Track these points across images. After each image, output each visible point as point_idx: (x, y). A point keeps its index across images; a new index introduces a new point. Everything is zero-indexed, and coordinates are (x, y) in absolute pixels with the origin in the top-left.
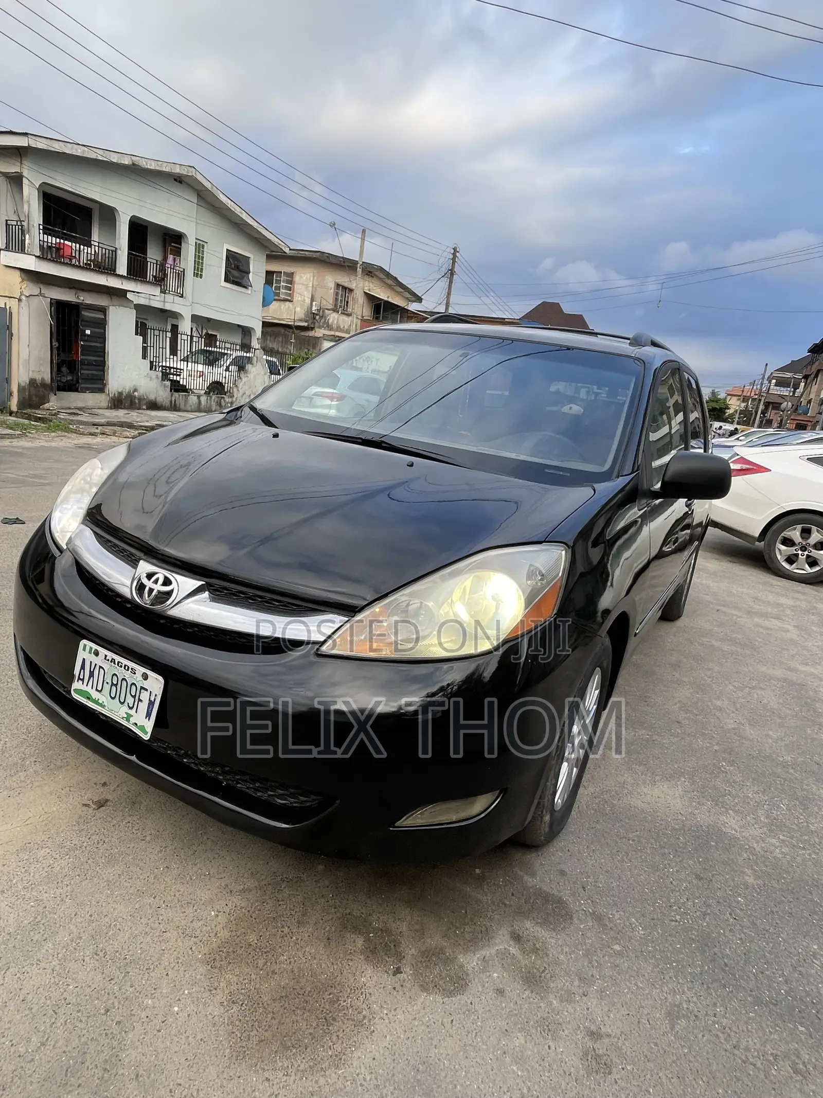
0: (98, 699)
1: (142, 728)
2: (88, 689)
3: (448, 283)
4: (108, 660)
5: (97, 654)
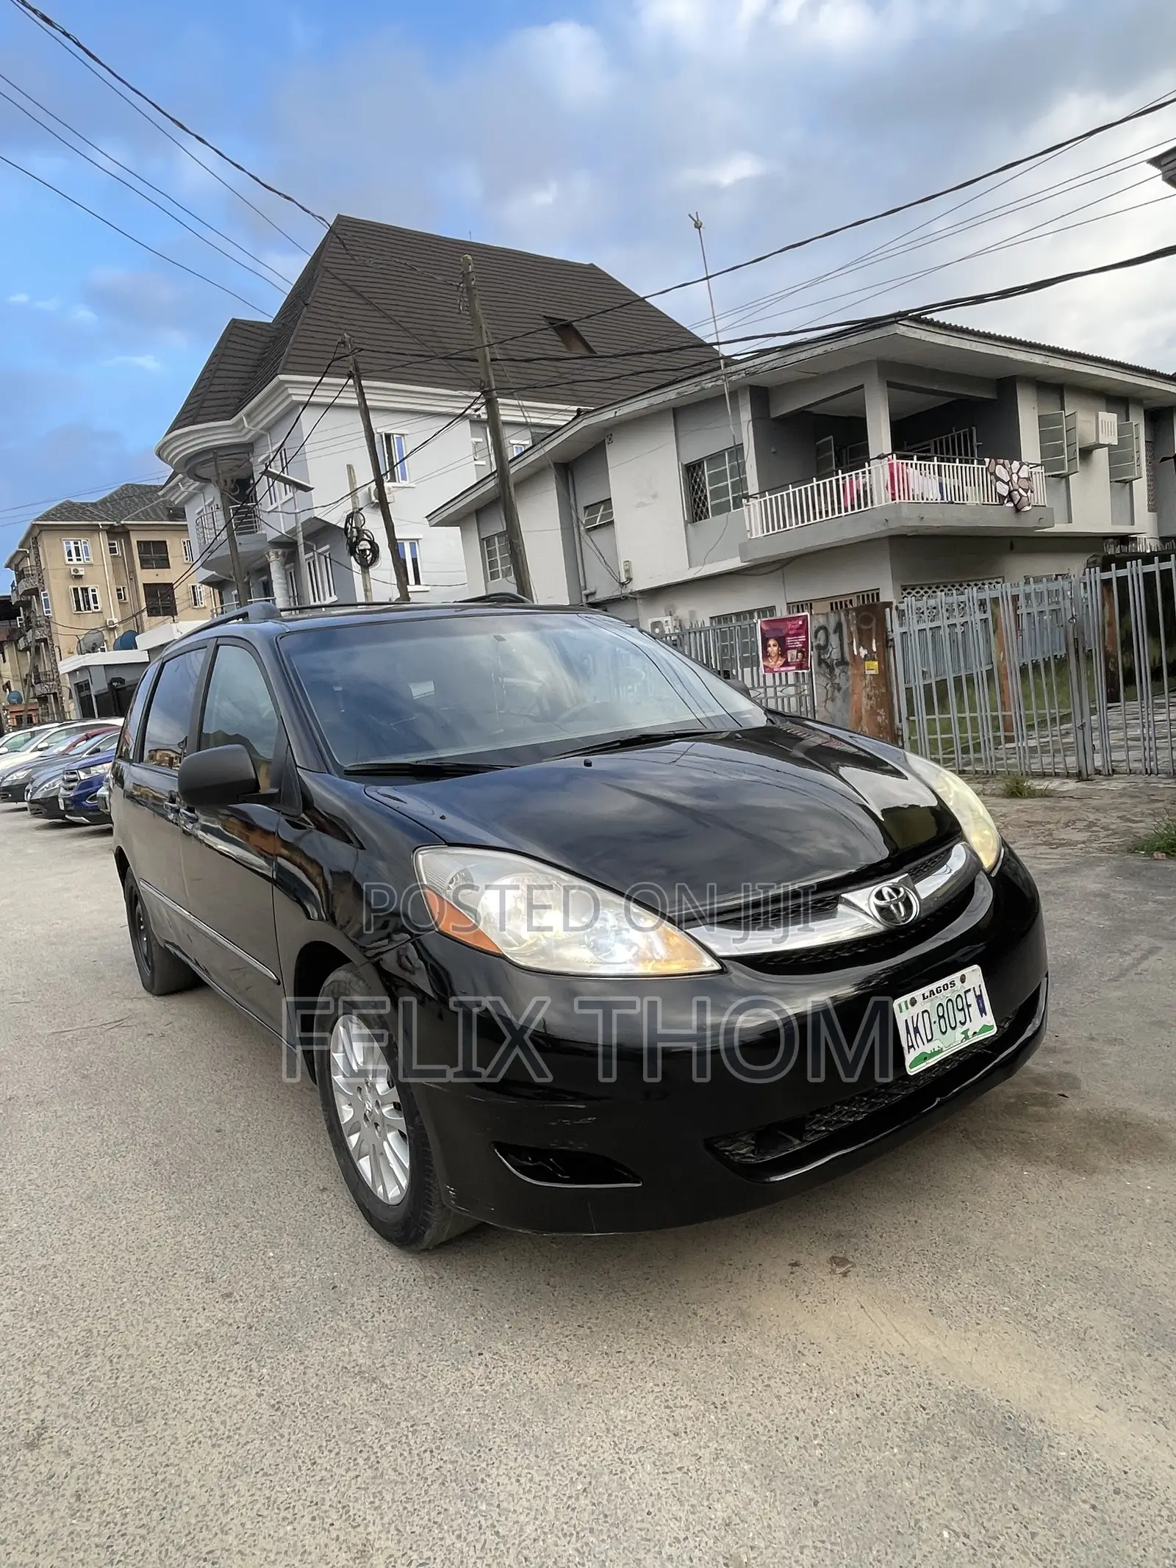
0: (933, 1050)
1: (985, 1028)
2: (921, 1048)
4: (927, 997)
5: (914, 1002)
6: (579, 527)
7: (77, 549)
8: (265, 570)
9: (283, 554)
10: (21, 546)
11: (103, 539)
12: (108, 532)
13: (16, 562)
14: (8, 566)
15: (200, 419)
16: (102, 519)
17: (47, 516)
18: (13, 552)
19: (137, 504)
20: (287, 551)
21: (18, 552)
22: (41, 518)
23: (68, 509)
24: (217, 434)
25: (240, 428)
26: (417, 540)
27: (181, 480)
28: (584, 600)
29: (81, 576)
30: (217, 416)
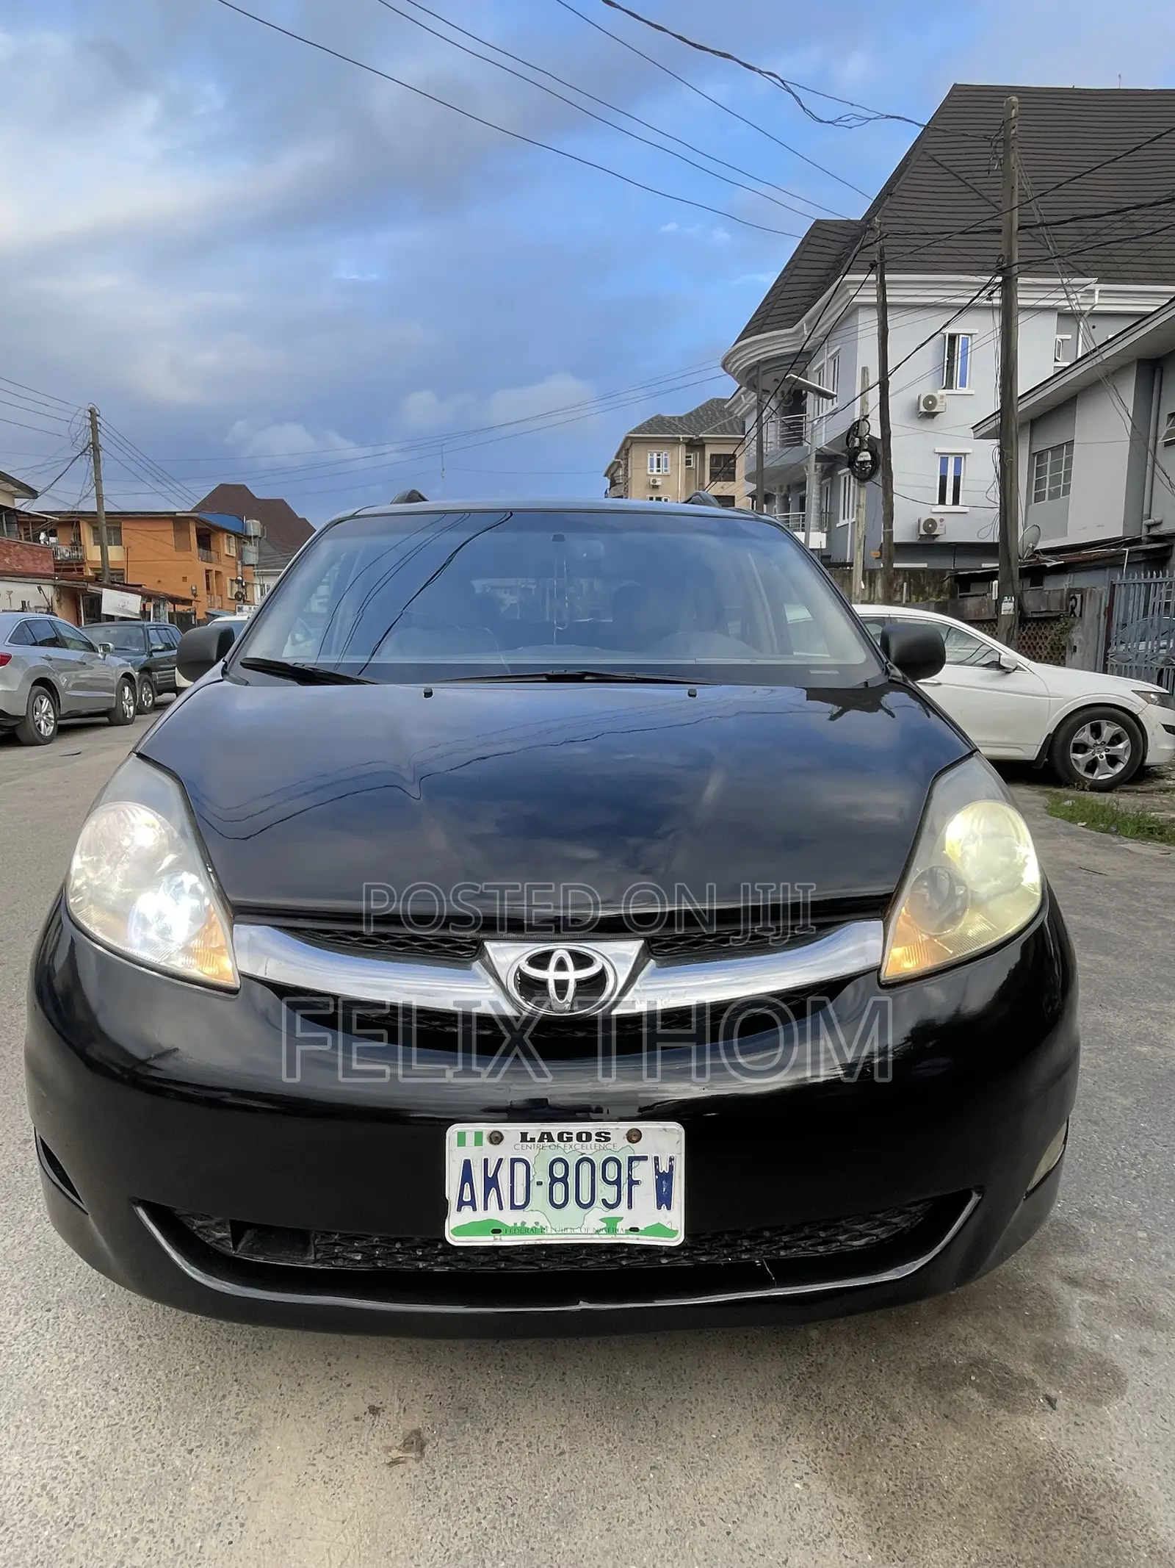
0: (523, 1223)
1: (658, 1229)
2: (493, 1212)
3: (92, 464)
4: (533, 1140)
5: (496, 1139)
6: (1156, 439)
7: (659, 460)
8: (802, 485)
9: (822, 467)
10: (617, 457)
11: (681, 452)
12: (687, 445)
13: (612, 472)
14: (606, 475)
15: (765, 328)
16: (684, 432)
17: (638, 430)
18: (610, 463)
19: (717, 418)
20: (827, 465)
21: (614, 462)
22: (634, 432)
23: (658, 424)
24: (781, 342)
25: (800, 336)
26: (965, 454)
27: (744, 393)
28: (1144, 530)
29: (657, 487)
30: (782, 324)
